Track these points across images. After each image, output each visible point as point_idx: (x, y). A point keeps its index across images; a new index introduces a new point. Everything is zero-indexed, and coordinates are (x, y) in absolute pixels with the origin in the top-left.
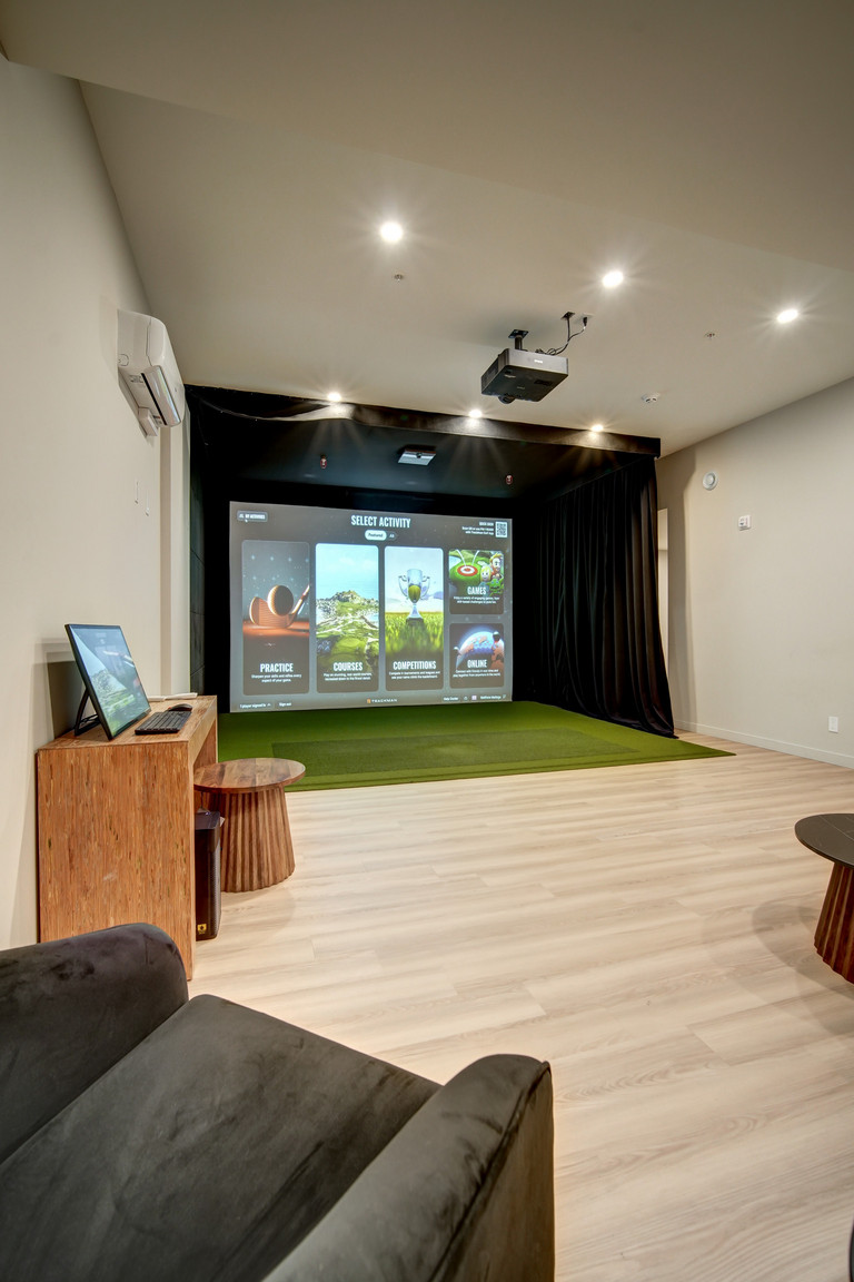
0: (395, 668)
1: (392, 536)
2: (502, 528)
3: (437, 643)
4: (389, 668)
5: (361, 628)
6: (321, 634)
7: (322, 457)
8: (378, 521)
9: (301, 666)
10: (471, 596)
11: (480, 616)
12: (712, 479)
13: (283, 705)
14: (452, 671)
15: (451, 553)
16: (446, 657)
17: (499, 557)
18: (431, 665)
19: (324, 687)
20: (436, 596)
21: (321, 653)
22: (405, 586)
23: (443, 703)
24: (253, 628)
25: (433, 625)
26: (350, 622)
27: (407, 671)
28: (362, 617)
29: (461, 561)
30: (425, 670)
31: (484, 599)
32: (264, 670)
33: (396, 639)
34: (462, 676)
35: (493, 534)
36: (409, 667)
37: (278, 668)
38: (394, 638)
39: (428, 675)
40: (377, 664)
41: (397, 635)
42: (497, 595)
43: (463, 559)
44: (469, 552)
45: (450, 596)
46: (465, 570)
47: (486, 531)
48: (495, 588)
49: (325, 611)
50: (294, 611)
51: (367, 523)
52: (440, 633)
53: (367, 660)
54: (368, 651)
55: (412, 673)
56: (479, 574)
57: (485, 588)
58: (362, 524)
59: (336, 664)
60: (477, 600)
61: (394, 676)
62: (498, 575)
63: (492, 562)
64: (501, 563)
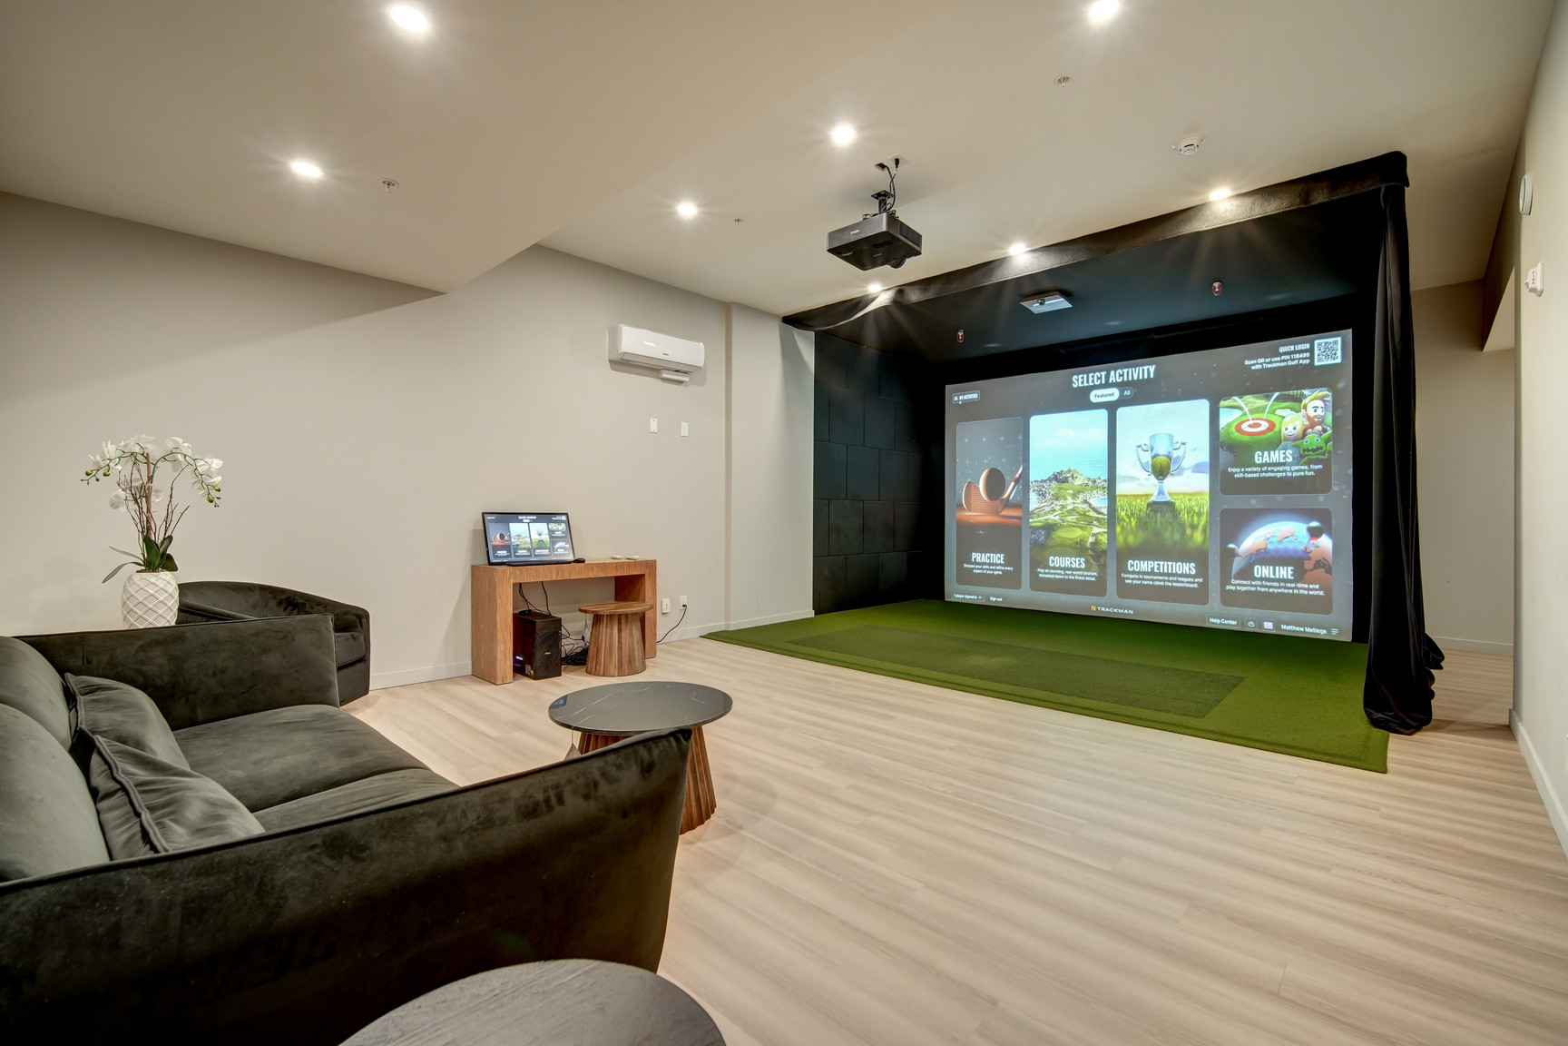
0: (1130, 570)
1: (1127, 393)
2: (1331, 349)
3: (1198, 537)
4: (1122, 568)
5: (1084, 514)
6: (1035, 522)
7: (958, 329)
8: (1107, 377)
9: (1013, 558)
10: (1261, 465)
11: (1280, 497)
13: (994, 599)
14: (1225, 578)
15: (1222, 403)
16: (1216, 558)
17: (1322, 399)
18: (1188, 568)
19: (1037, 584)
20: (1197, 468)
21: (1036, 545)
22: (1147, 457)
23: (1207, 625)
24: (966, 515)
25: (1190, 511)
26: (1070, 507)
27: (1147, 574)
28: (1085, 502)
29: (1241, 414)
30: (1176, 575)
31: (1288, 468)
32: (975, 559)
33: (1132, 530)
34: (1244, 589)
35: (1308, 361)
36: (1153, 569)
37: (989, 558)
38: (1129, 527)
39: (1183, 582)
40: (1105, 561)
41: (1133, 524)
42: (1317, 462)
43: (1246, 409)
44: (1257, 398)
45: (1221, 468)
46: (1250, 426)
47: (1294, 360)
48: (1313, 450)
49: (1040, 495)
50: (1005, 496)
51: (1093, 381)
52: (1202, 523)
53: (1091, 556)
54: (1092, 543)
55: (1156, 578)
56: (1277, 429)
57: (1289, 452)
58: (1085, 384)
59: (1051, 557)
60: (1272, 471)
61: (1128, 579)
62: (1319, 428)
63: (1305, 407)
64: (1325, 408)
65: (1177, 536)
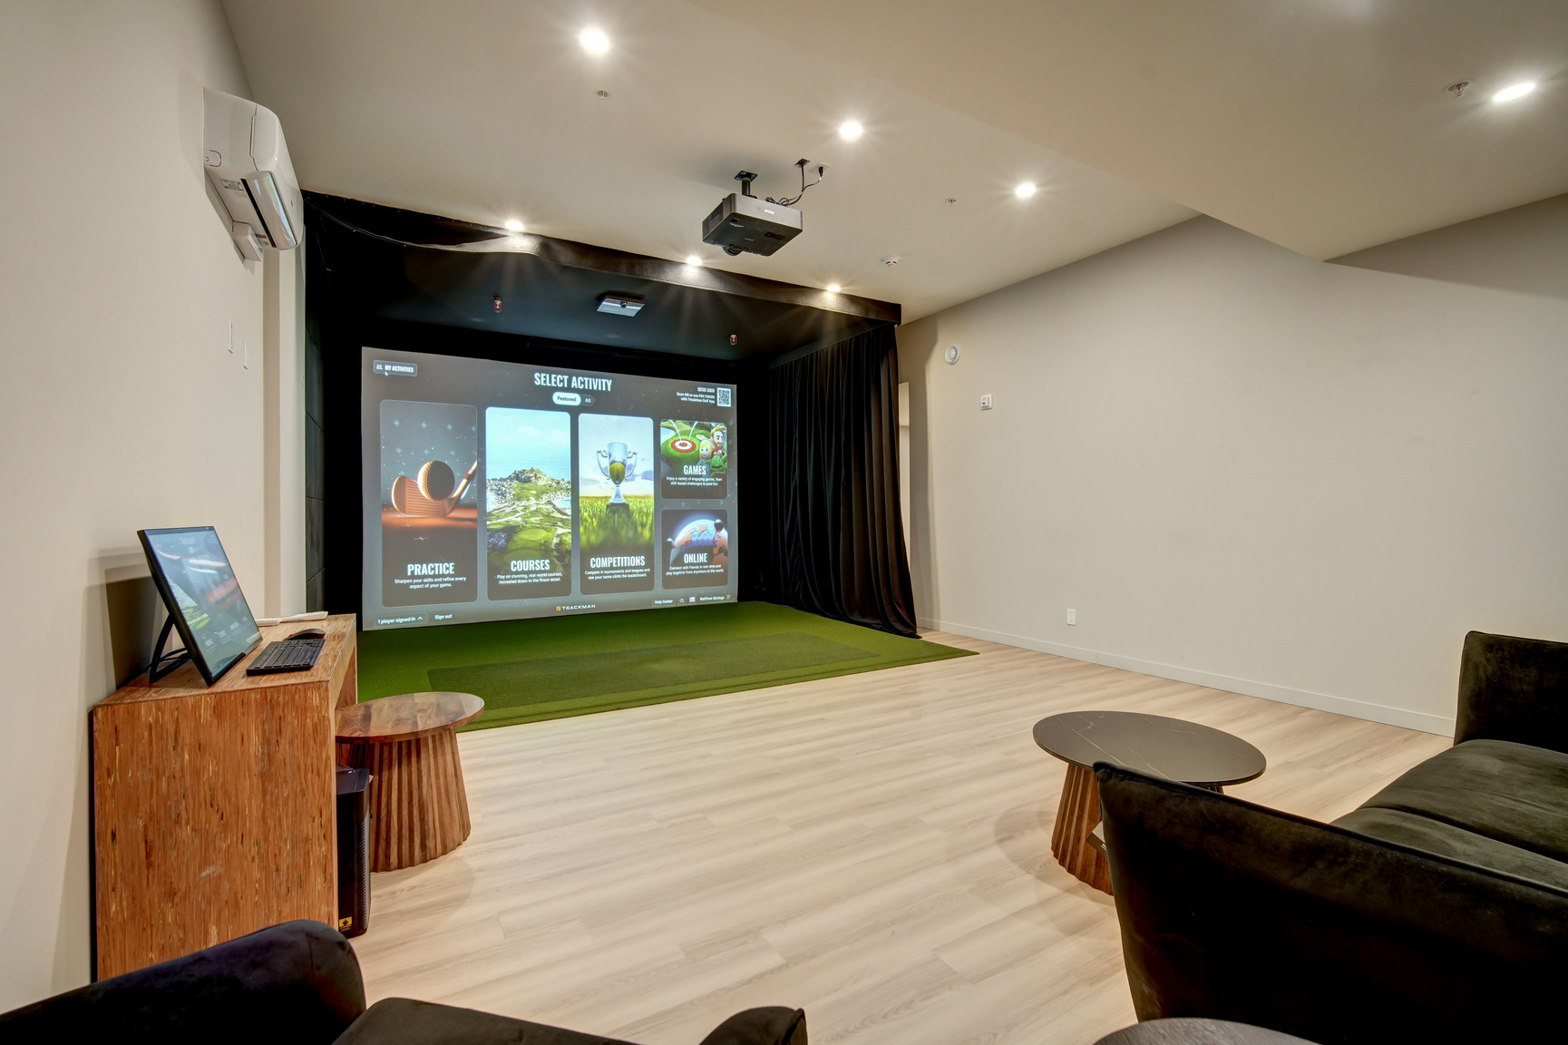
0: (593, 566)
1: (588, 400)
2: (725, 396)
3: (647, 533)
4: (585, 566)
5: (548, 516)
6: (492, 524)
7: (496, 297)
8: (570, 381)
9: (466, 565)
10: (688, 476)
11: (699, 501)
12: (954, 353)
13: (441, 617)
15: (663, 423)
16: (659, 550)
17: (721, 430)
18: (639, 560)
19: (496, 591)
20: (645, 476)
21: (493, 549)
22: (605, 463)
23: (653, 607)
24: (398, 517)
25: (640, 511)
26: (533, 508)
27: (608, 569)
28: (550, 502)
29: (676, 434)
30: (631, 568)
31: (703, 479)
32: (413, 572)
33: (593, 529)
34: (677, 573)
35: (714, 402)
36: (611, 564)
37: (433, 569)
38: (591, 528)
39: (635, 573)
40: (569, 561)
41: (595, 524)
42: (719, 476)
43: (678, 431)
44: (685, 423)
45: (661, 478)
46: (680, 444)
47: (706, 399)
48: (717, 467)
49: (499, 495)
50: (456, 494)
51: (555, 383)
52: (649, 522)
53: (556, 556)
54: (557, 545)
55: (614, 572)
56: (697, 449)
57: (704, 467)
58: (548, 384)
59: (513, 562)
60: (694, 481)
61: (591, 575)
62: (720, 451)
63: (713, 436)
64: (723, 437)
65: (631, 534)
